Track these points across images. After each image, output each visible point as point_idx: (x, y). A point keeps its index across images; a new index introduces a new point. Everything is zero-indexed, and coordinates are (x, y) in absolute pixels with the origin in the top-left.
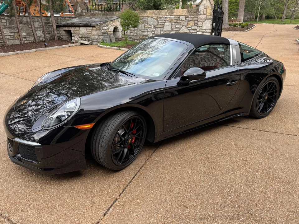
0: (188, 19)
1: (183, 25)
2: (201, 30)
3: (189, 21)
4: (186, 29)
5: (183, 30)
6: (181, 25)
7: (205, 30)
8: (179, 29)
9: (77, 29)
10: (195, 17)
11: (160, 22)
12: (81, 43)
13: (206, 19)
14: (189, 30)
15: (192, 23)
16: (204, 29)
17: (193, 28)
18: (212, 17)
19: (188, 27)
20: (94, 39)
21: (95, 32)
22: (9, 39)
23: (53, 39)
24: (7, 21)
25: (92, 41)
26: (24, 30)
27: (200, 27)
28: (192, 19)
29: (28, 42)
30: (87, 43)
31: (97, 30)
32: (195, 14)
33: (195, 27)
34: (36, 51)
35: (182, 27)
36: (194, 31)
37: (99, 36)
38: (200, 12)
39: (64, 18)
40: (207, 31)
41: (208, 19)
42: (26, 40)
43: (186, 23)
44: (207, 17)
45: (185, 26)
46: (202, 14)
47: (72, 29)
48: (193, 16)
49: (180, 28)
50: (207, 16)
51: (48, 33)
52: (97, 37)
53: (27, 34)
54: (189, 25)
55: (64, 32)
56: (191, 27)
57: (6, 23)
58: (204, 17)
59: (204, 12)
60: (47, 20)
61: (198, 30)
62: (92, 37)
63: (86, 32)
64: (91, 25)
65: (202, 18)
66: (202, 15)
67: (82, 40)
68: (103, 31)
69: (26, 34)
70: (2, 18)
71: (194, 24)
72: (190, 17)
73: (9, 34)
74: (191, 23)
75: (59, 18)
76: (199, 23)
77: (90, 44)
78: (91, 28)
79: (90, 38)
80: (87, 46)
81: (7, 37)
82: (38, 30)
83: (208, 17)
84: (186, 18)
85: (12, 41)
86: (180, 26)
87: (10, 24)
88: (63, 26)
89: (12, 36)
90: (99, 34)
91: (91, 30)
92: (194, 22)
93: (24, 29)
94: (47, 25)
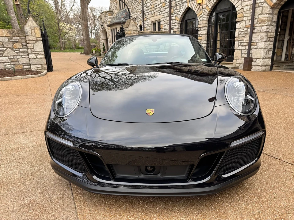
0: (12, 40)
1: (6, 47)
2: (34, 52)
3: (14, 42)
4: (12, 51)
5: (8, 53)
6: (3, 47)
7: (38, 52)
8: (2, 52)
10: (21, 39)
13: (36, 41)
14: (17, 53)
15: (20, 45)
16: (38, 51)
17: (21, 50)
18: (41, 39)
19: (14, 49)
27: (32, 49)
28: (17, 41)
32: (20, 35)
33: (26, 50)
35: (6, 50)
36: (24, 54)
38: (27, 33)
40: (40, 53)
41: (39, 41)
43: (10, 45)
44: (37, 39)
45: (10, 49)
46: (31, 36)
48: (18, 38)
49: (4, 51)
50: (37, 37)
54: (16, 48)
56: (18, 49)
58: (34, 38)
59: (32, 33)
61: (29, 52)
65: (31, 40)
66: (30, 37)
71: (22, 46)
72: (14, 38)
74: (18, 45)
76: (28, 45)
83: (38, 38)
84: (9, 39)
86: (2, 49)
92: (21, 44)
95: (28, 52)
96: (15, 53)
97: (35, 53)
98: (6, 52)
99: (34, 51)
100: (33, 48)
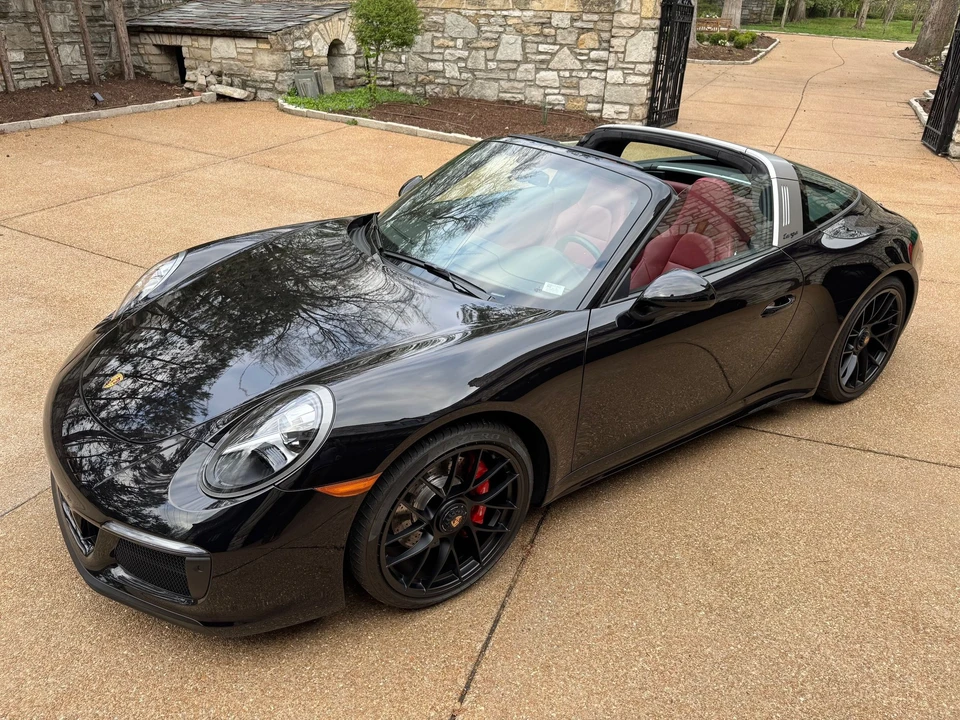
0: (579, 24)
1: (561, 44)
2: (621, 65)
3: (583, 30)
4: (572, 57)
5: (562, 60)
6: (554, 44)
7: (632, 66)
8: (548, 57)
9: (203, 42)
10: (602, 21)
11: (487, 31)
12: (218, 95)
13: (638, 29)
14: (582, 61)
15: (593, 39)
16: (632, 63)
17: (594, 55)
18: (658, 23)
19: (578, 51)
20: (262, 81)
21: (265, 59)
23: (117, 75)
25: (257, 89)
26: (14, 43)
27: (620, 55)
28: (591, 26)
29: (31, 84)
30: (237, 93)
31: (272, 51)
32: (602, 9)
33: (603, 54)
34: (66, 122)
35: (558, 51)
36: (597, 68)
37: (282, 71)
38: (619, 5)
40: (640, 67)
41: (645, 29)
42: (24, 79)
43: (571, 39)
44: (641, 22)
45: (569, 49)
46: (627, 13)
47: (185, 42)
48: (595, 17)
49: (553, 55)
50: (642, 18)
51: (101, 51)
52: (272, 76)
53: (26, 57)
54: (583, 47)
55: (155, 51)
56: (587, 51)
58: (632, 20)
59: (632, 5)
60: (93, 7)
61: (611, 63)
62: (257, 74)
63: (235, 55)
64: (251, 32)
65: (625, 25)
66: (625, 16)
67: (220, 83)
68: (294, 55)
69: (23, 57)
71: (600, 42)
72: (585, 17)
74: (589, 40)
76: (614, 42)
77: (248, 96)
78: (252, 44)
79: (248, 76)
80: (239, 104)
82: (64, 43)
83: (644, 21)
84: (573, 20)
86: (552, 47)
88: (151, 30)
90: (282, 66)
91: (250, 51)
92: (599, 35)
93: (16, 39)
94: (97, 24)
95: (606, 62)
96: (578, 63)
97: (625, 66)
98: (556, 59)
99: (623, 62)
100: (622, 52)
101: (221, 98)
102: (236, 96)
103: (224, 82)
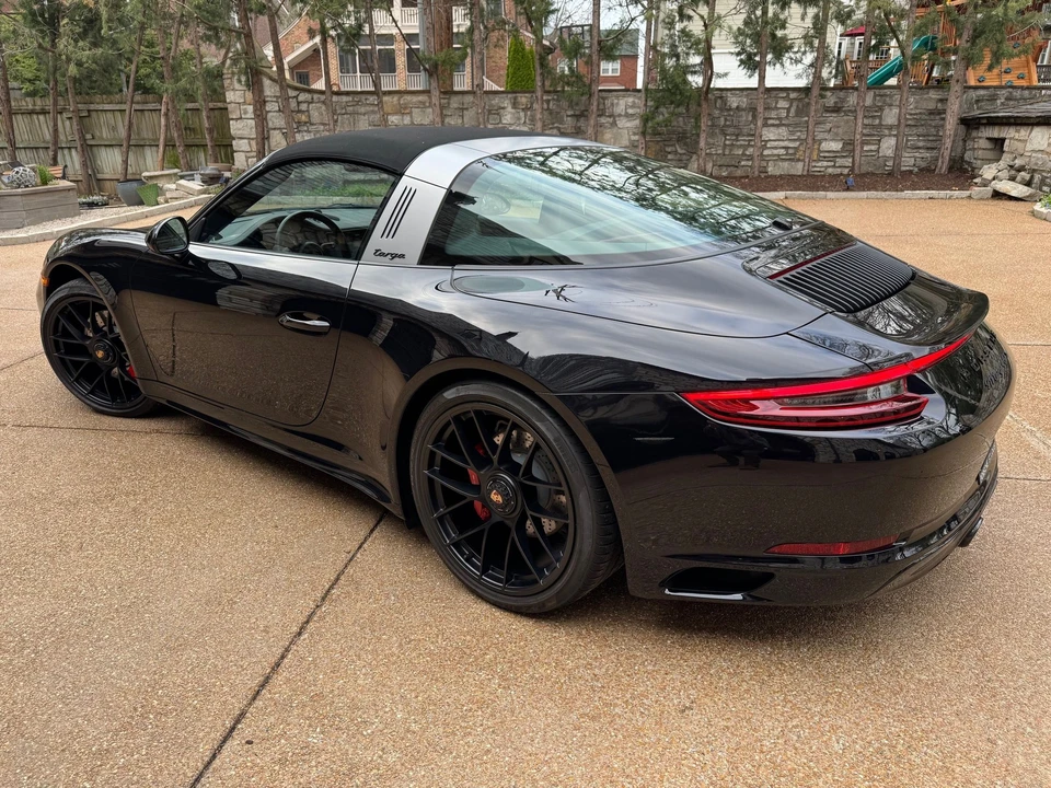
9: (1023, 132)
12: (994, 191)
22: (779, 158)
24: (791, 106)
26: (837, 134)
29: (839, 171)
39: (1027, 92)
42: (834, 166)
47: (1009, 133)
51: (929, 145)
53: (843, 147)
55: (988, 145)
57: (788, 112)
60: (941, 100)
63: (1045, 146)
67: (1013, 179)
69: (841, 146)
70: (781, 95)
73: (786, 144)
75: (1004, 92)
77: (1031, 196)
80: (1012, 203)
81: (776, 152)
82: (890, 136)
85: (786, 164)
87: (799, 113)
88: (985, 121)
89: (791, 151)
93: (840, 131)
94: (938, 117)
101: (997, 195)
102: (1013, 194)
103: (1019, 178)
